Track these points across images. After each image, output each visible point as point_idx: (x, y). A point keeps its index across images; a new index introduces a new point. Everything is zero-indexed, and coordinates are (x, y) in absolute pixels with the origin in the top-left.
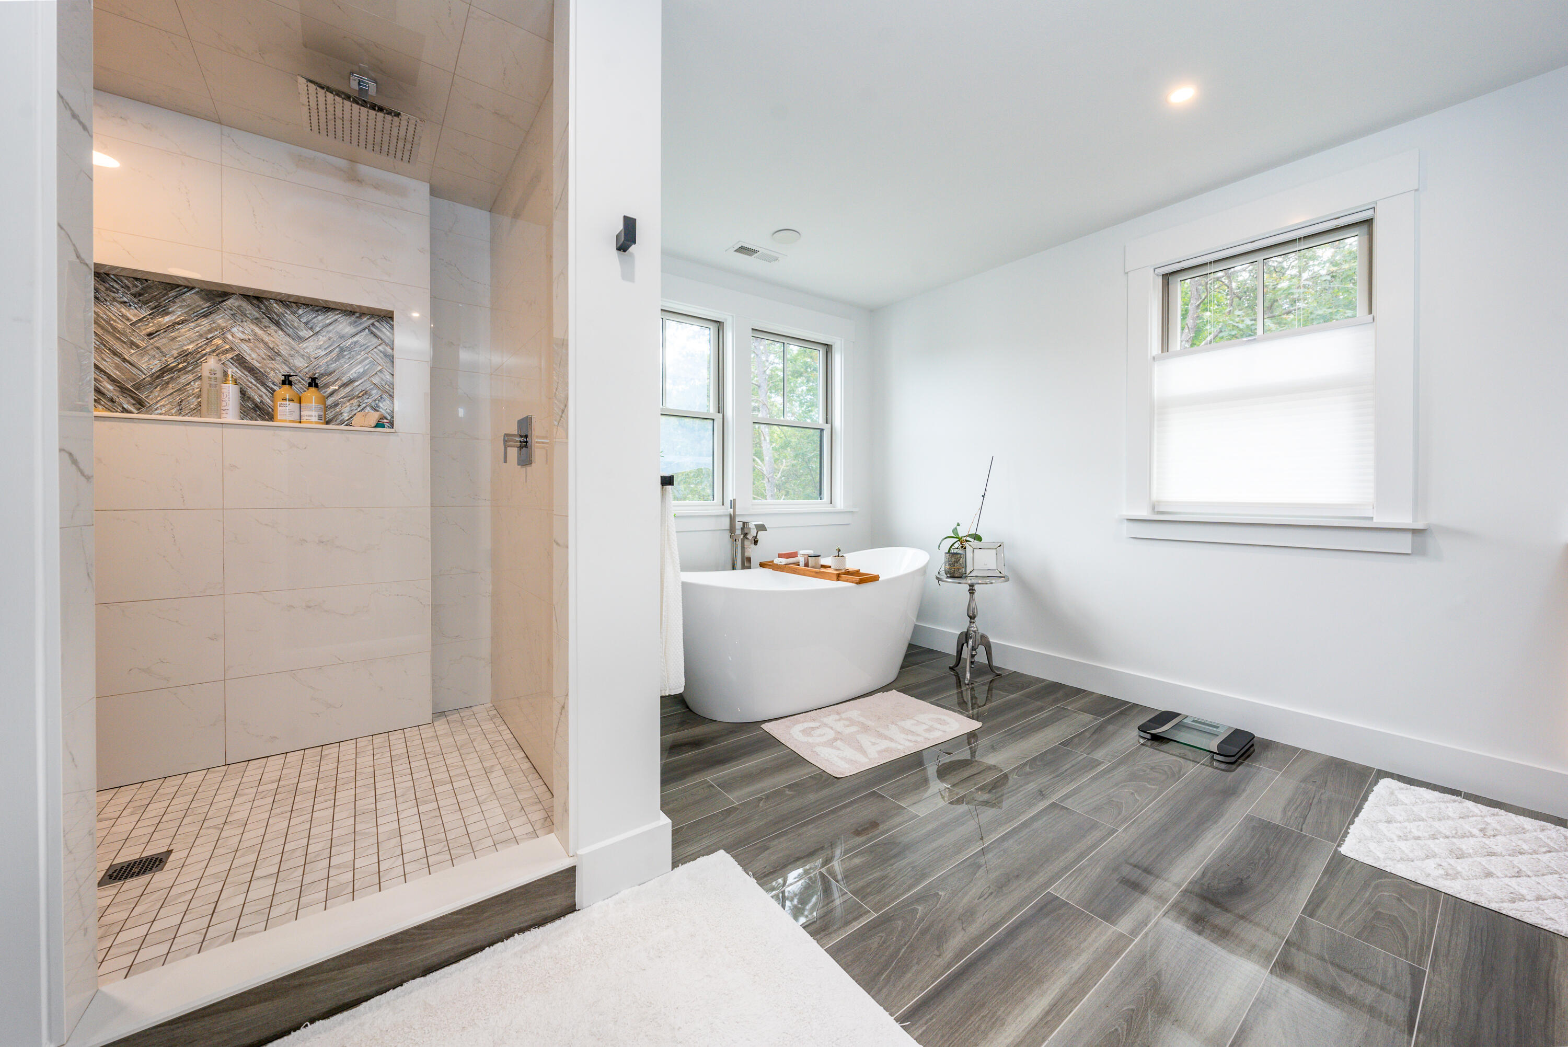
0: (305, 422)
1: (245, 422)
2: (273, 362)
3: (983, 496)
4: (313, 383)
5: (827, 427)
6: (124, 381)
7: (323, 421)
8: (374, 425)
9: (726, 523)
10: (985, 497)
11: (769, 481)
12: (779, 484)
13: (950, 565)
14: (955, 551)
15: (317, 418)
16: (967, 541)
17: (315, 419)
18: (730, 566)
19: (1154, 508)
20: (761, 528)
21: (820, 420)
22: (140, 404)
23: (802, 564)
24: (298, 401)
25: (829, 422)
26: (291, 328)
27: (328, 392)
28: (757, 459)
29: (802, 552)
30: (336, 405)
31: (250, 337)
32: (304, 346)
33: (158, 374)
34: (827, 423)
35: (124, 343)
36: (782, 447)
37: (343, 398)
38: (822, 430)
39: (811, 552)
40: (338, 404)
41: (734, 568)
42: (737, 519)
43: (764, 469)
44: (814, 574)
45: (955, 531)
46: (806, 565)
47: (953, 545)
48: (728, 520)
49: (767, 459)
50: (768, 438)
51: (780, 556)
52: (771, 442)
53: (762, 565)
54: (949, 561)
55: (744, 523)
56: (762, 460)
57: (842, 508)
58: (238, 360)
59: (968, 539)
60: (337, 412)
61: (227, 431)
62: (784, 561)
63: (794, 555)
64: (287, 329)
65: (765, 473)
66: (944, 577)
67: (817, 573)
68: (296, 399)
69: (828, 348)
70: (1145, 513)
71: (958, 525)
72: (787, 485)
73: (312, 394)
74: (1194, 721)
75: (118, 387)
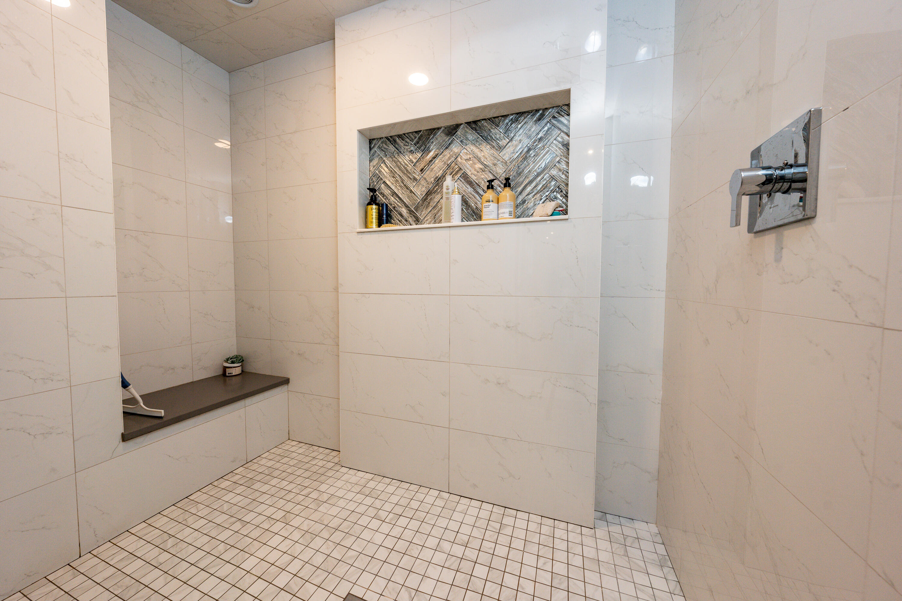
0: (501, 219)
1: (466, 223)
2: (484, 173)
4: (507, 183)
6: (411, 206)
7: (512, 217)
8: (550, 214)
15: (508, 214)
17: (507, 215)
22: (417, 221)
24: (497, 203)
26: (495, 140)
27: (518, 192)
30: (524, 202)
31: (471, 156)
32: (503, 154)
33: (425, 197)
35: (411, 179)
37: (528, 195)
40: (525, 201)
58: (463, 177)
60: (524, 208)
61: (453, 231)
64: (493, 142)
68: (495, 200)
73: (507, 193)
75: (408, 210)
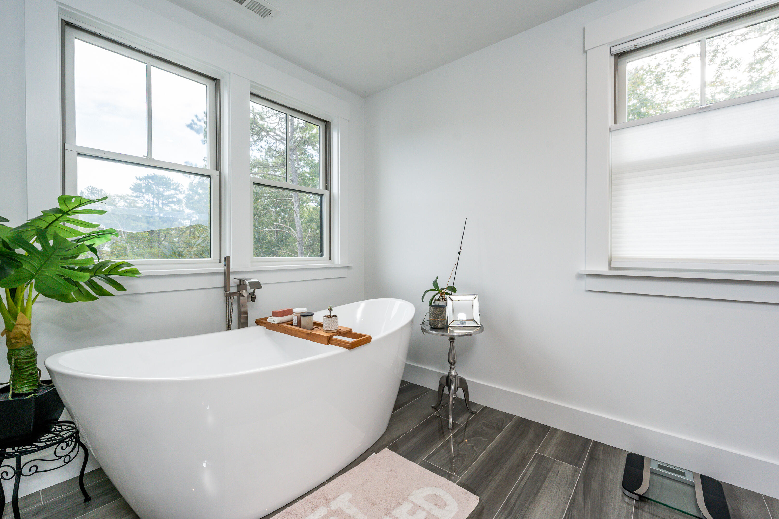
3: (459, 253)
5: (326, 193)
9: (219, 281)
10: (461, 254)
11: (299, 243)
12: (309, 245)
13: (434, 317)
14: (437, 303)
16: (447, 294)
18: (224, 325)
19: (610, 263)
20: (257, 285)
21: (320, 187)
23: (295, 322)
25: (328, 188)
28: (292, 229)
29: (295, 310)
34: (326, 189)
36: (308, 222)
38: (322, 195)
39: (303, 310)
41: (229, 328)
42: (232, 277)
43: (296, 235)
44: (304, 335)
45: (435, 283)
46: (299, 325)
47: (434, 297)
48: (222, 278)
49: (298, 228)
50: (298, 215)
51: (275, 314)
52: (301, 218)
53: (258, 322)
54: (433, 314)
55: (240, 281)
56: (295, 230)
57: (339, 263)
59: (447, 291)
62: (275, 320)
63: (289, 312)
65: (297, 238)
66: (428, 328)
67: (308, 334)
69: (327, 124)
70: (604, 269)
71: (437, 278)
72: (314, 246)
74: (660, 466)
